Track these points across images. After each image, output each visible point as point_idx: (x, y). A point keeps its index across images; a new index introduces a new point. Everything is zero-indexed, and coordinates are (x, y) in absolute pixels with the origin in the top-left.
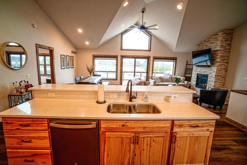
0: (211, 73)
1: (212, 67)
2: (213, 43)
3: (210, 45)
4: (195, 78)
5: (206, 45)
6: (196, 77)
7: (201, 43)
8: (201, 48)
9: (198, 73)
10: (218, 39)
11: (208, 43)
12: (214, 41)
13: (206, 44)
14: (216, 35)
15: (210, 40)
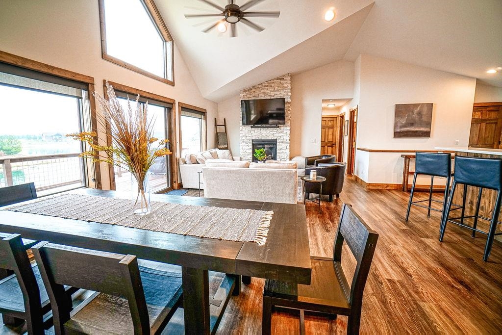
0: (280, 137)
1: (282, 128)
2: (278, 91)
3: (272, 93)
4: (248, 148)
5: (265, 93)
6: (251, 147)
7: (254, 87)
8: (255, 96)
9: (254, 138)
10: (285, 85)
11: (270, 89)
12: (279, 88)
13: (266, 91)
14: (281, 79)
15: (272, 85)
